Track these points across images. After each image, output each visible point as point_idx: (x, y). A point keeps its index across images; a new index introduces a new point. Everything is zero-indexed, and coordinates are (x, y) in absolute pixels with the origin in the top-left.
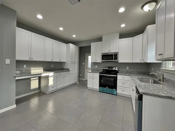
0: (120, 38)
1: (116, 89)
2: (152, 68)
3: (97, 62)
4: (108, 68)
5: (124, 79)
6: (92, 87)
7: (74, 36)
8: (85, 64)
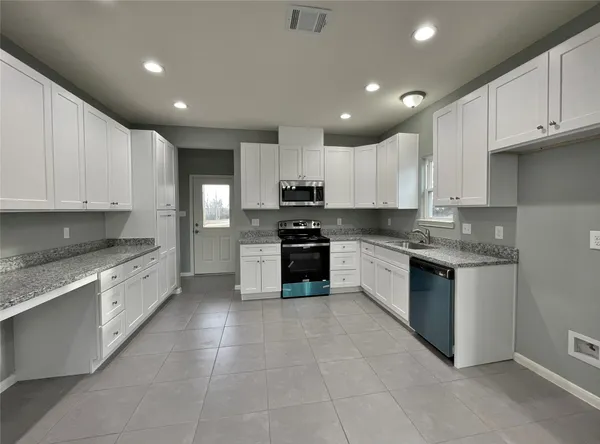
0: (327, 143)
1: (328, 278)
2: (389, 220)
3: (263, 207)
4: (295, 225)
5: (345, 249)
6: (259, 291)
7: (180, 105)
8: (188, 214)
